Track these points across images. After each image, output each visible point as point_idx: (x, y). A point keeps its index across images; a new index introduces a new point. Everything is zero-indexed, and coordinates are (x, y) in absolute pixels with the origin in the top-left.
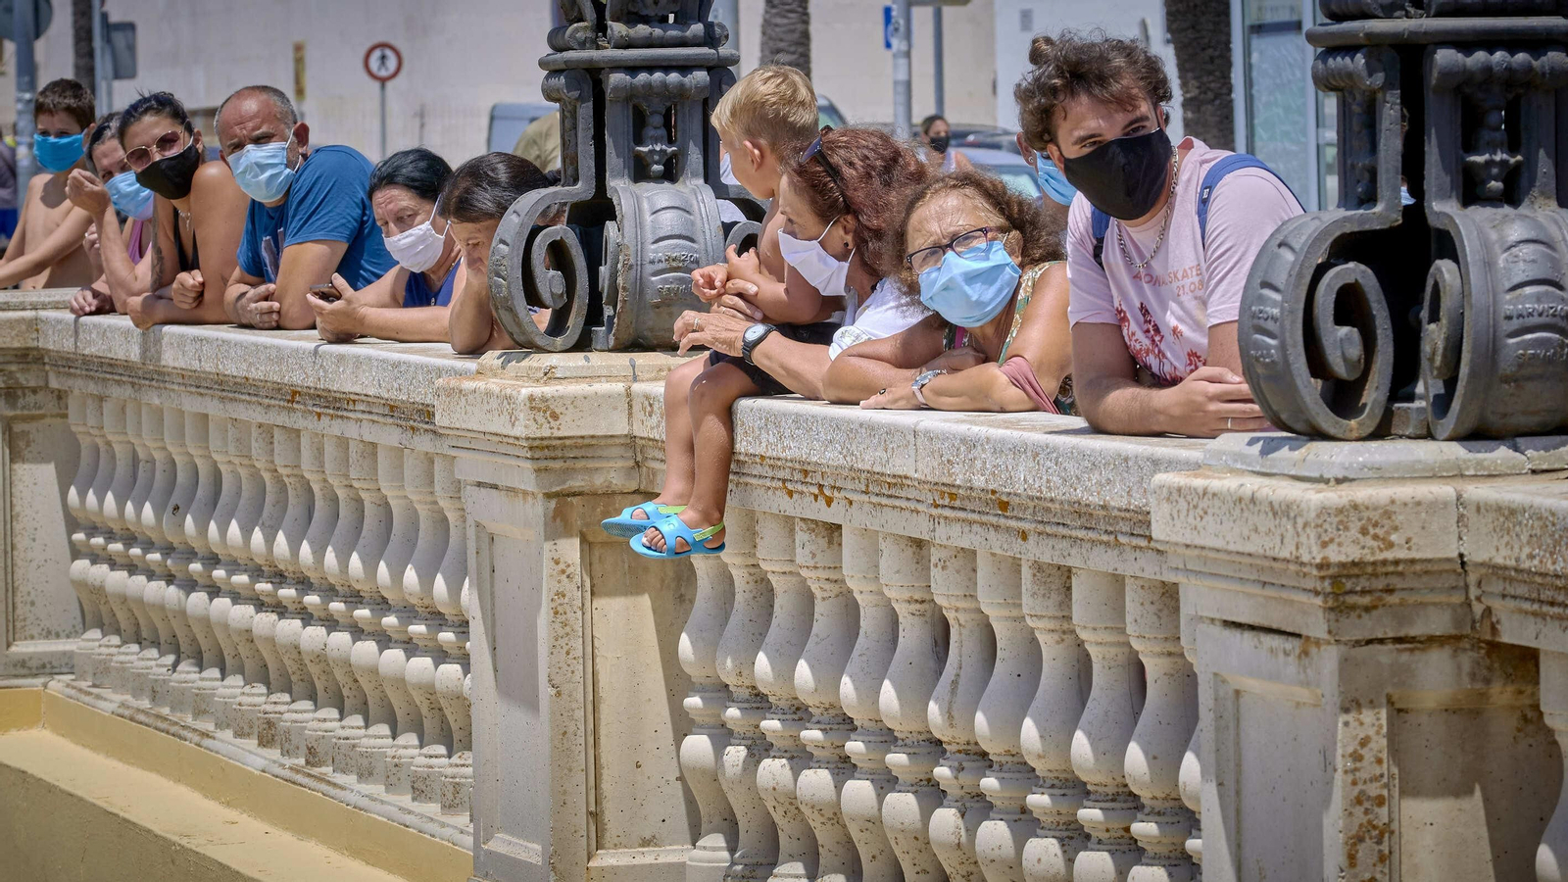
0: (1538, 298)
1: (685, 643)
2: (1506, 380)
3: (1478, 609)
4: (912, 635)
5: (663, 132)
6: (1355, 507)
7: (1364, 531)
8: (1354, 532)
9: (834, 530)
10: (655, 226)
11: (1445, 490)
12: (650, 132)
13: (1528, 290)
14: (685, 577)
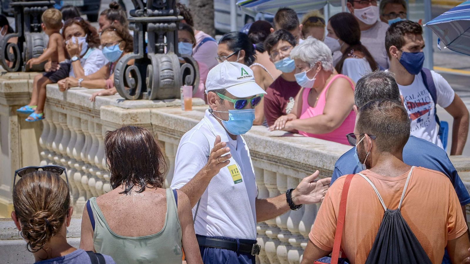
0: (167, 73)
1: (41, 140)
2: (161, 88)
3: (155, 133)
4: (79, 138)
5: (37, 21)
6: (129, 114)
7: (131, 118)
8: (129, 119)
9: (65, 115)
10: (35, 43)
11: (148, 110)
12: (34, 21)
13: (165, 71)
14: (42, 124)
